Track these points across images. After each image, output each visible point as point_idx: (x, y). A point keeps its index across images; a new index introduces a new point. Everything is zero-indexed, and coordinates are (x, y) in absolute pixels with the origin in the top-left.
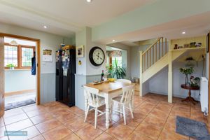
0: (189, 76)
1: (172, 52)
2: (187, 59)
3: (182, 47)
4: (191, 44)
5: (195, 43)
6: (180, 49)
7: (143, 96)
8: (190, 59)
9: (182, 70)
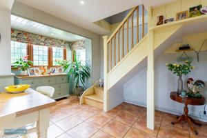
0: (184, 78)
1: (154, 31)
2: (181, 49)
3: (172, 20)
4: (192, 9)
5: (199, 7)
6: (169, 23)
7: (108, 112)
8: (186, 48)
9: (171, 67)
